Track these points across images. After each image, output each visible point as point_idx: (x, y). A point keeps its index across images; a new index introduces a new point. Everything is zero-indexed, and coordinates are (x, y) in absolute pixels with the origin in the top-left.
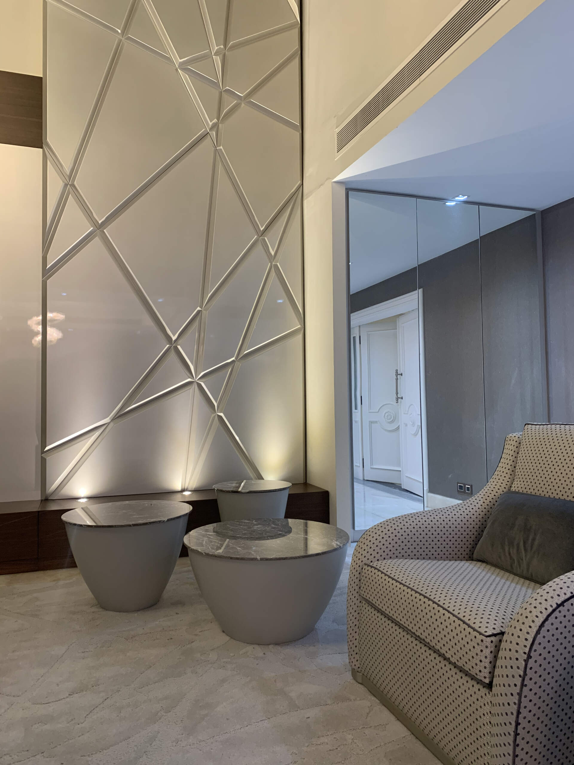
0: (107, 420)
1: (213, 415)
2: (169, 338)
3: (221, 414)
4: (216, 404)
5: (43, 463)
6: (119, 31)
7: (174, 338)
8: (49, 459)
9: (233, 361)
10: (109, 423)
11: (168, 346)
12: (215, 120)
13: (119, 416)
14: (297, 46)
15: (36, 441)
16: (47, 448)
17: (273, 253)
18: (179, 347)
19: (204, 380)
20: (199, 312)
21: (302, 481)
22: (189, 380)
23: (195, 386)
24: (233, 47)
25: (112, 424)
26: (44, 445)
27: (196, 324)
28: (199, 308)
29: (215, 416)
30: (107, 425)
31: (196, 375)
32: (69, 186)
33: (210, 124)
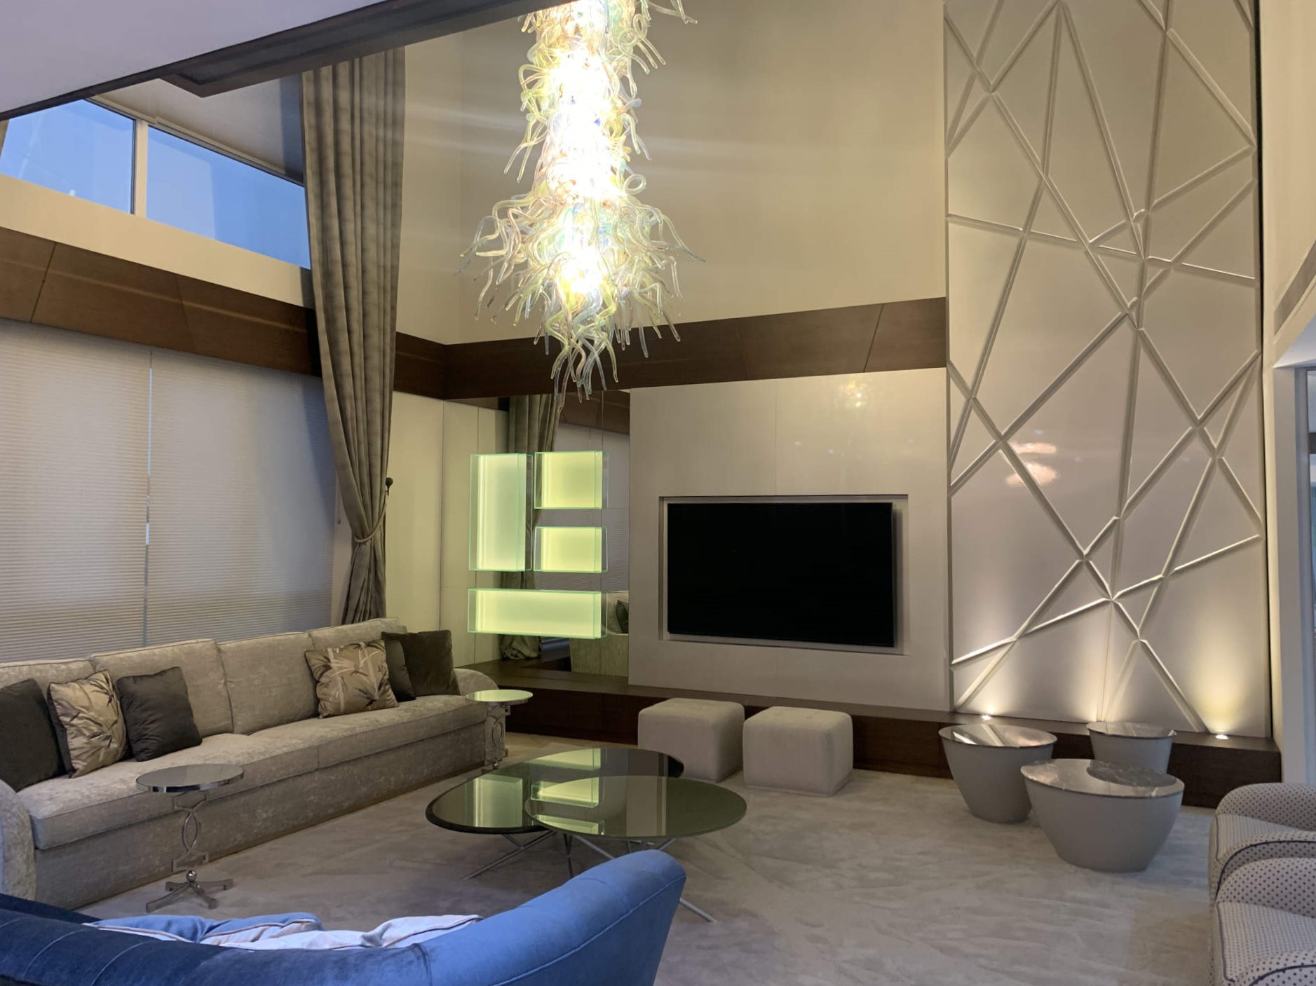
0: (1013, 638)
1: (1134, 642)
2: (1080, 553)
3: (1145, 641)
4: (1138, 630)
5: (951, 675)
6: (1021, 229)
7: (1085, 552)
8: (955, 673)
9: (1160, 579)
10: (1015, 642)
11: (1077, 561)
12: (1135, 299)
13: (1024, 635)
15: (944, 654)
16: (954, 662)
17: (1216, 446)
18: (1091, 562)
19: (1122, 600)
20: (1115, 521)
22: (1103, 599)
23: (1111, 606)
24: (1159, 206)
25: (1018, 644)
26: (951, 658)
27: (1112, 538)
28: (1115, 518)
29: (1136, 644)
30: (1011, 645)
31: (1113, 594)
32: (971, 400)
33: (1129, 304)
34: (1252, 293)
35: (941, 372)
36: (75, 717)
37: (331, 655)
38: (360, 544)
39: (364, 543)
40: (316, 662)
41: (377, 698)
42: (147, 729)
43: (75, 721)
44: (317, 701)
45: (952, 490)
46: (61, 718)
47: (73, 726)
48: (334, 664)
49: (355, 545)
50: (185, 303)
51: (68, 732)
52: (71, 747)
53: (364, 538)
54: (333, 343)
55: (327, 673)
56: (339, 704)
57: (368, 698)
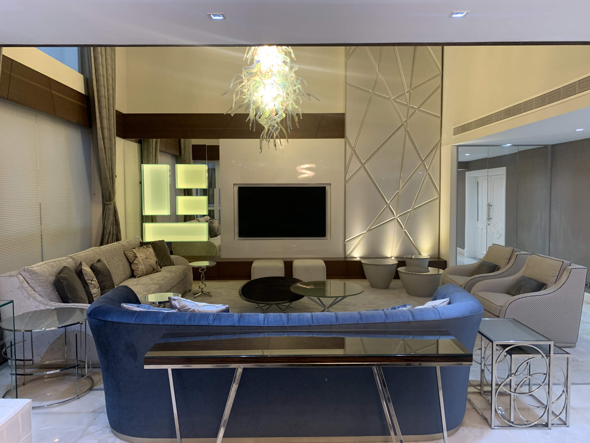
0: (365, 232)
1: (402, 231)
2: (387, 203)
3: (406, 230)
4: (403, 227)
5: (345, 245)
6: (371, 91)
9: (410, 211)
10: (365, 233)
11: (386, 205)
12: (406, 119)
13: (369, 230)
14: (440, 83)
15: (343, 238)
16: (346, 241)
17: (428, 168)
18: (390, 206)
19: (399, 217)
20: (398, 192)
21: (437, 257)
22: (394, 218)
23: (396, 220)
24: (414, 88)
25: (367, 233)
26: (345, 239)
27: (397, 197)
28: (398, 191)
31: (396, 216)
32: (353, 151)
33: (404, 121)
34: (439, 120)
35: (344, 139)
36: (92, 280)
37: (135, 252)
38: (108, 204)
39: (110, 204)
40: (130, 255)
41: (156, 268)
42: (106, 284)
43: (93, 282)
44: (132, 271)
45: (346, 182)
46: (87, 281)
47: (92, 284)
48: (138, 255)
49: (104, 205)
50: (53, 92)
51: (90, 287)
52: (92, 293)
53: (110, 202)
54: (100, 113)
55: (136, 259)
56: (143, 271)
57: (153, 268)
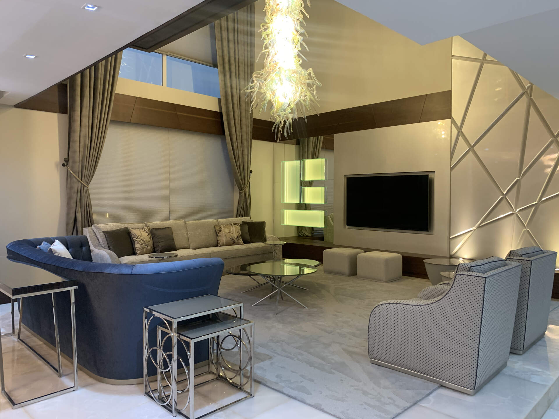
0: (474, 228)
2: (502, 193)
3: (528, 230)
4: (526, 225)
5: (449, 243)
6: (482, 59)
7: (505, 193)
8: (452, 242)
9: (536, 204)
10: (475, 230)
11: (501, 197)
12: (529, 85)
13: (479, 227)
15: (448, 234)
16: (451, 237)
18: (506, 197)
19: (519, 212)
20: (518, 180)
22: (511, 212)
23: (515, 215)
25: (476, 230)
26: (450, 236)
27: (516, 186)
28: (517, 178)
29: (525, 231)
30: (474, 231)
31: (516, 210)
32: (460, 132)
33: (526, 87)
35: (449, 121)
36: (137, 238)
37: (222, 227)
38: (241, 193)
39: (242, 192)
40: (218, 229)
41: (236, 241)
42: (159, 244)
43: (137, 239)
44: (218, 241)
45: (452, 169)
46: (133, 238)
47: (136, 241)
48: (222, 230)
49: (240, 193)
50: (178, 113)
51: (135, 242)
52: (136, 247)
53: (242, 191)
54: (229, 124)
55: (221, 232)
56: (224, 242)
57: (233, 241)
